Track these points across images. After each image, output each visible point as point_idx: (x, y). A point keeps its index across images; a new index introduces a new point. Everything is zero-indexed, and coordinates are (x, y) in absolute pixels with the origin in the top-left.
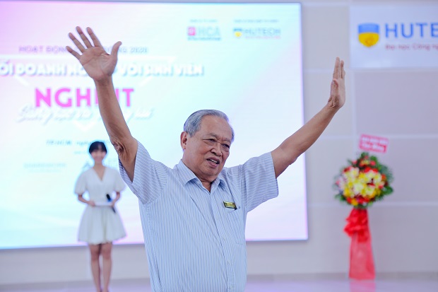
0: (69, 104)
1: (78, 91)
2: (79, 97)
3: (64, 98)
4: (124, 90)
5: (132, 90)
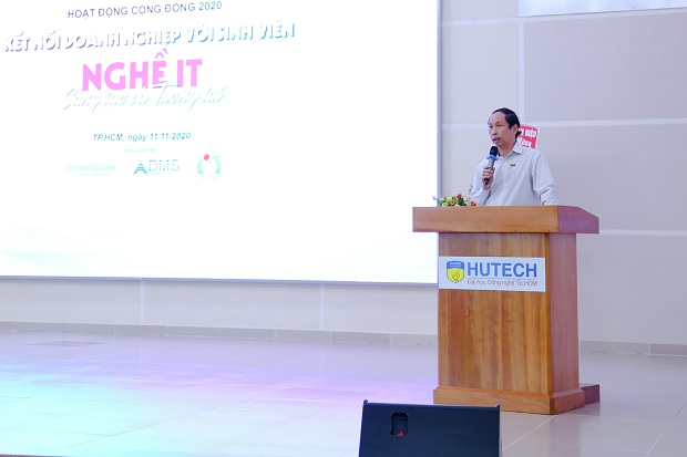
0: (121, 86)
1: (133, 65)
2: (134, 74)
3: (115, 76)
4: (189, 62)
5: (200, 62)
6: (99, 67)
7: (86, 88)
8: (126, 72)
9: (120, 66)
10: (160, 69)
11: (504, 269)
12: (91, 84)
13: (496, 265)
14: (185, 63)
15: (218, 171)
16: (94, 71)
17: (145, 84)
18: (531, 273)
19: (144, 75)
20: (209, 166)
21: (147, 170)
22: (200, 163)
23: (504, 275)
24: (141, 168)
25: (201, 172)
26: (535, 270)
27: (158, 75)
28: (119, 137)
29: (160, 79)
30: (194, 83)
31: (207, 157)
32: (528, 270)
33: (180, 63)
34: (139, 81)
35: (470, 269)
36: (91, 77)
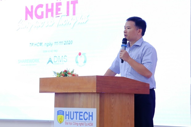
1: (47, 5)
2: (48, 10)
3: (39, 12)
4: (72, 2)
6: (32, 7)
7: (26, 19)
8: (44, 9)
9: (41, 6)
10: (59, 7)
11: (80, 116)
12: (29, 16)
13: (77, 112)
14: (70, 3)
15: (85, 62)
16: (30, 10)
17: (52, 15)
18: (91, 117)
19: (52, 10)
20: (81, 59)
21: (53, 62)
22: (77, 57)
23: (80, 119)
24: (50, 61)
25: (77, 62)
26: (92, 116)
27: (58, 10)
28: (41, 44)
29: (59, 12)
30: (74, 14)
31: (80, 54)
32: (90, 116)
33: (68, 3)
34: (50, 14)
35: (66, 115)
36: (29, 13)
